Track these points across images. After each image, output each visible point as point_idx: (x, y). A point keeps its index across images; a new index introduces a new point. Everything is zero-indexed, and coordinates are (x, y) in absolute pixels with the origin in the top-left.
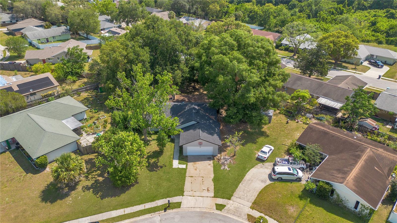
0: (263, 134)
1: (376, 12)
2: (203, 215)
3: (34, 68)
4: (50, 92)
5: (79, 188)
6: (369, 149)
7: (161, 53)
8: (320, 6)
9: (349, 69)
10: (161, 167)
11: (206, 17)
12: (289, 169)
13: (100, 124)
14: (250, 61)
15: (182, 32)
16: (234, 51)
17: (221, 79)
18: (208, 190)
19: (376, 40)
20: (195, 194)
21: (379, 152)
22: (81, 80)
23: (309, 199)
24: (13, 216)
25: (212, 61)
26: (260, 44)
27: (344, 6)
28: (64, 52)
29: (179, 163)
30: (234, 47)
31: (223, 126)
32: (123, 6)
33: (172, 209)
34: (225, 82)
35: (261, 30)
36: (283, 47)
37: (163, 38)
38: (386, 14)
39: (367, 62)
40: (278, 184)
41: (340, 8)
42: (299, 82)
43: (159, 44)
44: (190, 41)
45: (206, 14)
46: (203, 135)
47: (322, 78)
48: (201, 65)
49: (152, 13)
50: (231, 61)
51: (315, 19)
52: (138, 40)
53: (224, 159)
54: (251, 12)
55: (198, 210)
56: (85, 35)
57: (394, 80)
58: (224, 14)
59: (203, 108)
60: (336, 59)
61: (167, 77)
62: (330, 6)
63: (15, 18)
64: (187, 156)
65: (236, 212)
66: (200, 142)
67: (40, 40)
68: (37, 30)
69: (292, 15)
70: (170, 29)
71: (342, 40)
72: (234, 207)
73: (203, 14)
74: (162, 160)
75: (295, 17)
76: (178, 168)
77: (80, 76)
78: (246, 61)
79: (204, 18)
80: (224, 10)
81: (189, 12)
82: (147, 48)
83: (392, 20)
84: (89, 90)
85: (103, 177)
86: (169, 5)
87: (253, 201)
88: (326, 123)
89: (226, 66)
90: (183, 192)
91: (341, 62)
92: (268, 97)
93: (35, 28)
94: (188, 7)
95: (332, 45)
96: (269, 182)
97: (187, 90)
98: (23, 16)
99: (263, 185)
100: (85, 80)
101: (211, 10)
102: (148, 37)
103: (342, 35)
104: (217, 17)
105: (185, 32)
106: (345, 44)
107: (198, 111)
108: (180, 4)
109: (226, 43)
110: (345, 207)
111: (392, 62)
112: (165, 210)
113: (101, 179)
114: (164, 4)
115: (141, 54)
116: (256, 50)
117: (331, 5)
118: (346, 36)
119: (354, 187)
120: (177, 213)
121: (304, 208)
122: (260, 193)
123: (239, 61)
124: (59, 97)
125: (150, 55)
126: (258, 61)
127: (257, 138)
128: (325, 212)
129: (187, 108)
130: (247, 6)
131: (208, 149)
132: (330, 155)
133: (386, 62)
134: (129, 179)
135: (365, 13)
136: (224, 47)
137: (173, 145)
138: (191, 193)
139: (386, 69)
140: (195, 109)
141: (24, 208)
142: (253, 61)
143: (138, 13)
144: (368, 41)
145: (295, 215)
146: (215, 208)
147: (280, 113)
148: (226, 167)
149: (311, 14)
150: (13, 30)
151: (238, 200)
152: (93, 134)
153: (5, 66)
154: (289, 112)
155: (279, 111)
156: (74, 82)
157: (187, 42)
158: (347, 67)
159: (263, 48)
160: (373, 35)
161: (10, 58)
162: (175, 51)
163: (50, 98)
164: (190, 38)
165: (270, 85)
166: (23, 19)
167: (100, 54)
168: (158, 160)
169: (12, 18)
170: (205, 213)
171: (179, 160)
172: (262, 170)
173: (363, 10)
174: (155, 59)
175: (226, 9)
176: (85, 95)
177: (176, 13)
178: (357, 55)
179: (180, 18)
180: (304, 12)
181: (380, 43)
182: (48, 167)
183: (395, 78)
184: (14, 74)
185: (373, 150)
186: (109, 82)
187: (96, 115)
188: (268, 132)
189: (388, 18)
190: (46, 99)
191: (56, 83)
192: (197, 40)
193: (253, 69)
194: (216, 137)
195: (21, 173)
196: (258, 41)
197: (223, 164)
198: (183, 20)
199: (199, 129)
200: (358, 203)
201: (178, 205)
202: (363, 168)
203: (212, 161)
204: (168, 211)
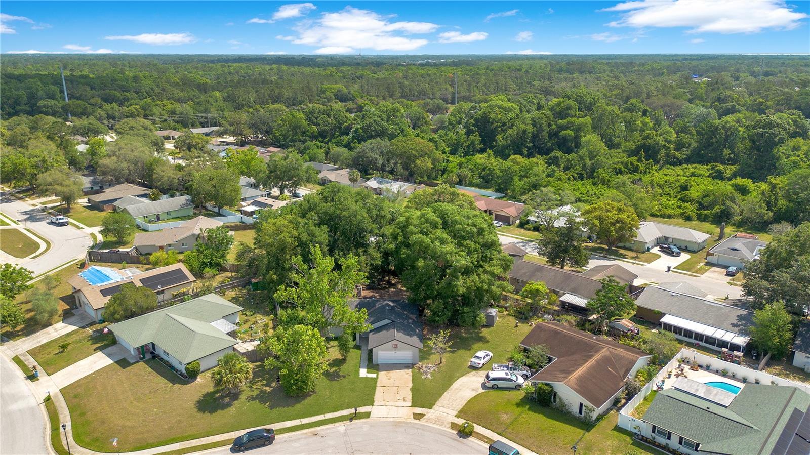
0: (482, 339)
1: (696, 168)
2: (397, 424)
3: (152, 258)
4: (184, 290)
5: (243, 397)
6: (606, 348)
7: (344, 233)
8: (598, 160)
9: (627, 258)
10: (344, 377)
11: (410, 179)
12: (507, 374)
13: (259, 328)
14: (459, 242)
15: (372, 206)
16: (437, 230)
17: (421, 263)
18: (404, 400)
19: (682, 214)
20: (387, 404)
21: (617, 352)
22: (223, 275)
23: (528, 407)
24: (166, 427)
25: (410, 243)
26: (470, 221)
27: (639, 160)
28: (193, 235)
29: (367, 372)
30: (438, 224)
31: (428, 331)
32: (277, 163)
33: (360, 419)
34: (427, 267)
35: (500, 198)
36: (530, 226)
37: (345, 213)
38: (711, 171)
39: (658, 248)
40: (492, 392)
41: (632, 164)
42: (539, 274)
43: (341, 221)
44: (383, 217)
45: (411, 174)
46: (399, 335)
47: (579, 269)
48: (397, 248)
49: (320, 172)
50: (432, 243)
51: (591, 180)
52: (312, 216)
53: (426, 367)
54: (484, 169)
55: (392, 419)
56: (216, 210)
57: (691, 273)
58: (440, 172)
59: (400, 304)
60: (610, 244)
61: (353, 261)
62: (616, 160)
63: (98, 183)
64: (378, 365)
65: (438, 420)
66: (396, 345)
67: (147, 217)
68: (142, 202)
69: (548, 176)
70: (356, 202)
71: (613, 215)
72: (436, 416)
73: (406, 173)
74: (345, 368)
75: (551, 179)
76: (367, 377)
77: (221, 269)
78: (452, 242)
79: (407, 180)
80: (441, 166)
81: (382, 169)
82: (325, 228)
83: (719, 182)
84: (237, 286)
85: (270, 387)
86: (349, 159)
87: (459, 410)
88: (566, 324)
89: (427, 247)
90: (373, 402)
91: (617, 247)
92: (483, 286)
93: (137, 198)
94: (381, 162)
95: (597, 222)
96: (481, 390)
97: (379, 285)
98: (112, 179)
99: (474, 394)
100: (229, 274)
101: (419, 168)
102: (325, 213)
103: (613, 208)
104: (429, 177)
105: (376, 206)
106: (617, 222)
107: (393, 308)
108: (368, 157)
109: (427, 221)
110: (569, 413)
111: (696, 248)
112: (351, 420)
113: (268, 389)
114: (342, 158)
115: (317, 234)
116: (466, 228)
117: (617, 158)
118: (620, 210)
119: (575, 386)
120: (365, 423)
121: (519, 416)
122: (469, 401)
123: (443, 242)
124: (197, 295)
125: (329, 236)
126: (468, 242)
127: (473, 344)
128: (544, 418)
129: (378, 305)
130: (478, 160)
131: (406, 354)
132: (558, 357)
133: (686, 247)
134: (307, 384)
135: (679, 170)
136: (425, 225)
137: (359, 352)
138: (383, 403)
139: (685, 257)
140: (389, 305)
141: (179, 418)
142: (462, 242)
143: (301, 173)
144: (669, 217)
145: (508, 421)
146: (412, 417)
147: (508, 314)
148: (429, 376)
149: (584, 172)
150: (99, 202)
151: (442, 409)
152: (251, 341)
153: (104, 256)
154: (521, 313)
155: (507, 312)
156: (214, 276)
157: (378, 219)
158: (626, 255)
159: (475, 226)
160: (680, 207)
161: (105, 245)
162: (362, 230)
163: (186, 297)
164: (383, 213)
165: (485, 272)
166: (111, 184)
167: (254, 237)
168: (340, 369)
169: (94, 183)
170: (400, 422)
171: (367, 368)
172: (474, 378)
173: (675, 164)
174: (335, 241)
175: (444, 164)
176: (232, 293)
177: (361, 171)
178: (636, 237)
179: (368, 179)
180: (573, 168)
181: (688, 218)
182: (199, 377)
183: (693, 271)
184: (121, 267)
185: (610, 349)
186: (271, 273)
187: (252, 319)
188: (488, 337)
189: (713, 178)
190: (180, 298)
191: (192, 278)
192: (393, 216)
193: (462, 251)
194: (415, 340)
195: (166, 384)
196: (468, 218)
197: (425, 372)
198: (373, 183)
199: (394, 328)
200: (581, 405)
201: (367, 415)
202: (592, 368)
203: (411, 370)
204: (354, 421)
